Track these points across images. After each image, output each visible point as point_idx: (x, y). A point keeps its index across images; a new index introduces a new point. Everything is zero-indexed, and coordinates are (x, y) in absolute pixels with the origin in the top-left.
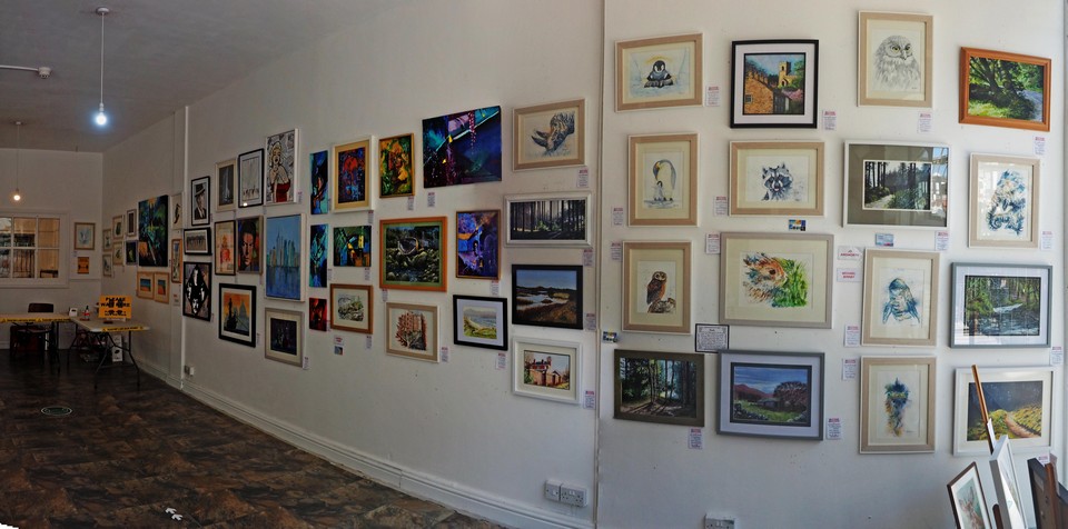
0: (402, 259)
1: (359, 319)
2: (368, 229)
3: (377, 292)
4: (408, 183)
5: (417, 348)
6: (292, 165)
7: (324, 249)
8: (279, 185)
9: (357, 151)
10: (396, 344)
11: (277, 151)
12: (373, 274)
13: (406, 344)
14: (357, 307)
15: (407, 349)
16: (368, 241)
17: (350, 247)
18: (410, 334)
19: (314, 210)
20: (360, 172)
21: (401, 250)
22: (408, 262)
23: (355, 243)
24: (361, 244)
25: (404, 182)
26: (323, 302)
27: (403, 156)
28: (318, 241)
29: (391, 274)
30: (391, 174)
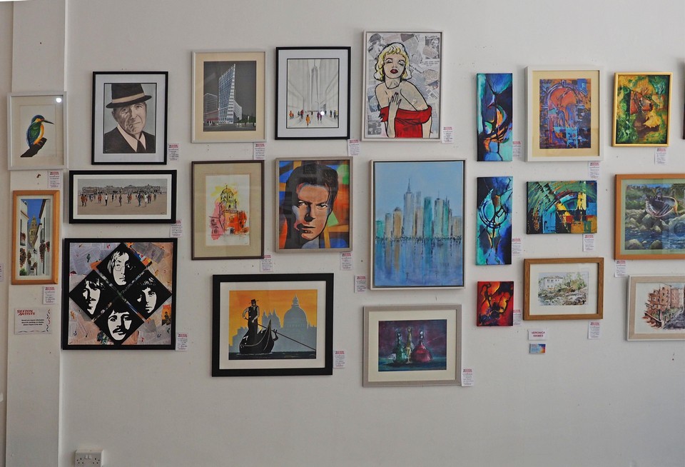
0: (652, 223)
1: (581, 301)
2: (593, 185)
3: (609, 265)
4: (661, 132)
5: (675, 327)
6: (437, 83)
7: (507, 210)
8: (399, 111)
9: (575, 82)
10: (641, 325)
11: (396, 58)
12: (600, 243)
13: (659, 324)
14: (574, 287)
15: (660, 331)
16: (591, 200)
17: (561, 208)
18: (667, 310)
19: (482, 155)
20: (580, 111)
21: (650, 211)
22: (660, 226)
23: (570, 204)
24: (582, 204)
25: (655, 129)
26: (507, 287)
27: (654, 98)
28: (494, 199)
29: (634, 241)
30: (633, 117)
